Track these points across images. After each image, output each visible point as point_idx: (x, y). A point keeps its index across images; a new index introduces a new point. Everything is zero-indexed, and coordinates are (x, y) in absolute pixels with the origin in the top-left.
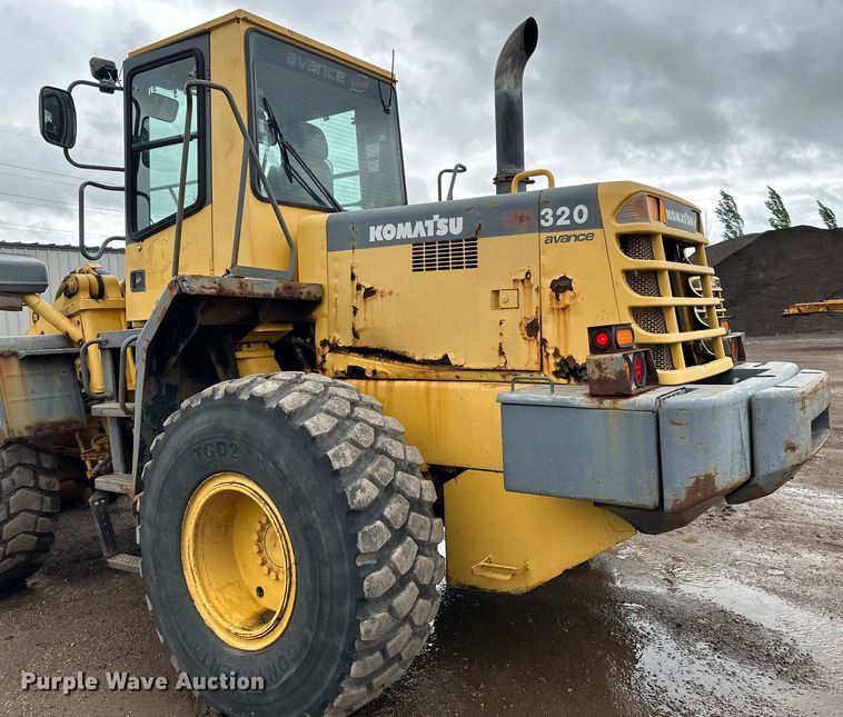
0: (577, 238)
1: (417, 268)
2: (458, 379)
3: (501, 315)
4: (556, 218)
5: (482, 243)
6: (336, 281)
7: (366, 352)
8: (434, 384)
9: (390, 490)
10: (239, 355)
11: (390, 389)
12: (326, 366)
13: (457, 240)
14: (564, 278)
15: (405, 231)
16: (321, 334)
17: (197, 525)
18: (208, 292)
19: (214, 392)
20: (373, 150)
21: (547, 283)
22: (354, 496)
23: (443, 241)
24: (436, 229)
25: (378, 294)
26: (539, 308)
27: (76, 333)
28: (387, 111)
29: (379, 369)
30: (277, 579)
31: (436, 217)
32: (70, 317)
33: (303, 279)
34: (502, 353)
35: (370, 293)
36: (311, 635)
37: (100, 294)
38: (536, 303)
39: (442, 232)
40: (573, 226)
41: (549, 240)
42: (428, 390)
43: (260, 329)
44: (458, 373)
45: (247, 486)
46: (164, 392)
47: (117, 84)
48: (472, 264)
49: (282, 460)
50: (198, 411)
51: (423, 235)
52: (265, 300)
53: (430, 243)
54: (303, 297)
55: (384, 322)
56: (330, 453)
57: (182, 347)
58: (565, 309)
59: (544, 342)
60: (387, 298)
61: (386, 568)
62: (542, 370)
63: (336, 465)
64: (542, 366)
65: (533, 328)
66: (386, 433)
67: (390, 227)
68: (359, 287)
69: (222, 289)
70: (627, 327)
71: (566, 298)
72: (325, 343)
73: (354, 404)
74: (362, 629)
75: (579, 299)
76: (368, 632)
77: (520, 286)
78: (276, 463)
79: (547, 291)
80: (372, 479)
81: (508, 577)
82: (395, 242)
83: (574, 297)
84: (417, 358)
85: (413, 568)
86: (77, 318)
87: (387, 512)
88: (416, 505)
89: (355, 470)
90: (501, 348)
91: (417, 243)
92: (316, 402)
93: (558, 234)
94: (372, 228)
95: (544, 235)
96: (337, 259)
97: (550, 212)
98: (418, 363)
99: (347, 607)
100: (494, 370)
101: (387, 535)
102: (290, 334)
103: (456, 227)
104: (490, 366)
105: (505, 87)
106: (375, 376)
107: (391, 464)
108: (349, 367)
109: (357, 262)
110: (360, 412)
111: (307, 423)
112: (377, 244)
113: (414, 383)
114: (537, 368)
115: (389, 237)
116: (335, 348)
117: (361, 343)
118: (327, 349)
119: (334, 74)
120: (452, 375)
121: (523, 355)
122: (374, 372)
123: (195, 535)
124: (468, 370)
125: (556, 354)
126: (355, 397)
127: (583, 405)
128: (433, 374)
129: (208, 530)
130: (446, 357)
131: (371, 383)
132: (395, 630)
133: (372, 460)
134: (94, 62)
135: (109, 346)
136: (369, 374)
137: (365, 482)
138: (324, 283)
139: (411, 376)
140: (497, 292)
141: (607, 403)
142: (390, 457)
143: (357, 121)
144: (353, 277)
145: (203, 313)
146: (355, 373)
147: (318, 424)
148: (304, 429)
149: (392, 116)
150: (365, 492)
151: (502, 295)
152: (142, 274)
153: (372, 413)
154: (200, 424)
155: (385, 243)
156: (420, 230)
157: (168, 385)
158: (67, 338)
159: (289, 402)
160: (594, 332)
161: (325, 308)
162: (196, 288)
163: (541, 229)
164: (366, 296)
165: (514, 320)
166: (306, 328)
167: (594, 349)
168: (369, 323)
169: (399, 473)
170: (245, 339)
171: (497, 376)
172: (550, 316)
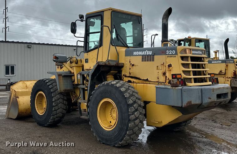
0: (173, 57)
1: (142, 61)
2: (150, 84)
3: (158, 71)
4: (169, 53)
5: (155, 56)
6: (127, 62)
7: (132, 77)
8: (145, 84)
9: (135, 102)
10: (107, 77)
11: (136, 85)
12: (124, 80)
13: (150, 56)
14: (170, 64)
15: (140, 53)
16: (123, 73)
17: (100, 108)
18: (103, 64)
19: (105, 83)
20: (136, 31)
21: (167, 65)
22: (129, 102)
23: (148, 56)
24: (146, 53)
25: (135, 66)
26: (166, 70)
27: (72, 71)
28: (139, 23)
29: (134, 81)
30: (114, 119)
31: (147, 51)
32: (71, 67)
33: (120, 62)
34: (158, 79)
35: (133, 65)
36: (120, 126)
37: (77, 63)
38: (165, 69)
39: (148, 54)
40: (172, 54)
41: (168, 57)
42: (144, 85)
43: (111, 72)
44: (150, 82)
45: (110, 100)
46: (93, 83)
47: (84, 20)
48: (153, 60)
49: (116, 95)
50: (101, 87)
51: (144, 54)
52: (113, 66)
53: (145, 56)
54: (120, 66)
55: (135, 71)
56: (125, 94)
57: (97, 75)
58: (170, 70)
59: (166, 77)
60: (136, 66)
61: (134, 115)
62: (166, 82)
63: (126, 96)
64: (166, 81)
65: (164, 74)
66: (135, 92)
67: (138, 52)
68: (131, 64)
69: (106, 64)
70: (180, 74)
71: (170, 68)
72: (124, 75)
73: (129, 87)
74: (129, 125)
75: (173, 69)
76: (130, 126)
77: (162, 65)
78: (115, 96)
79: (167, 67)
80: (132, 100)
81: (158, 122)
82: (138, 55)
83: (172, 68)
84: (142, 79)
85: (139, 116)
86: (72, 68)
87: (134, 106)
88: (140, 106)
89: (129, 98)
90: (158, 78)
91: (143, 56)
92: (122, 86)
93: (169, 56)
94: (134, 52)
95: (167, 56)
96: (127, 58)
97: (168, 51)
98: (142, 80)
99: (127, 121)
100: (157, 82)
101: (134, 110)
102: (117, 73)
103: (150, 53)
104: (156, 81)
105: (164, 22)
106: (134, 82)
107: (135, 98)
108: (128, 80)
109: (131, 59)
110: (130, 88)
111: (121, 89)
112: (135, 55)
113: (141, 84)
114: (165, 82)
115: (137, 54)
116: (126, 76)
117: (131, 76)
118: (124, 76)
119: (128, 17)
120: (149, 83)
121: (162, 79)
122: (133, 81)
123: (100, 110)
124: (152, 82)
125: (169, 79)
126: (129, 85)
127: (170, 88)
128: (145, 82)
129: (102, 109)
130: (147, 79)
131: (133, 84)
132: (135, 127)
133: (132, 97)
134: (80, 15)
135: (82, 74)
136: (132, 82)
137: (131, 100)
138: (124, 63)
139: (140, 82)
140: (158, 66)
141: (174, 88)
142: (135, 96)
143: (133, 24)
144: (130, 62)
145: (102, 68)
146: (130, 81)
147: (123, 89)
148: (120, 90)
149: (140, 24)
150: (131, 102)
151: (159, 67)
152: (88, 59)
153: (132, 88)
154: (102, 89)
155: (136, 55)
156: (143, 53)
157: (94, 82)
158: (70, 72)
159: (118, 85)
160: (173, 75)
161: (124, 68)
162: (101, 64)
163: (166, 54)
164: (132, 66)
165: (161, 72)
166: (120, 72)
167: (173, 78)
168: (133, 72)
169: (137, 100)
170: (108, 74)
171: (157, 83)
172: (168, 72)
